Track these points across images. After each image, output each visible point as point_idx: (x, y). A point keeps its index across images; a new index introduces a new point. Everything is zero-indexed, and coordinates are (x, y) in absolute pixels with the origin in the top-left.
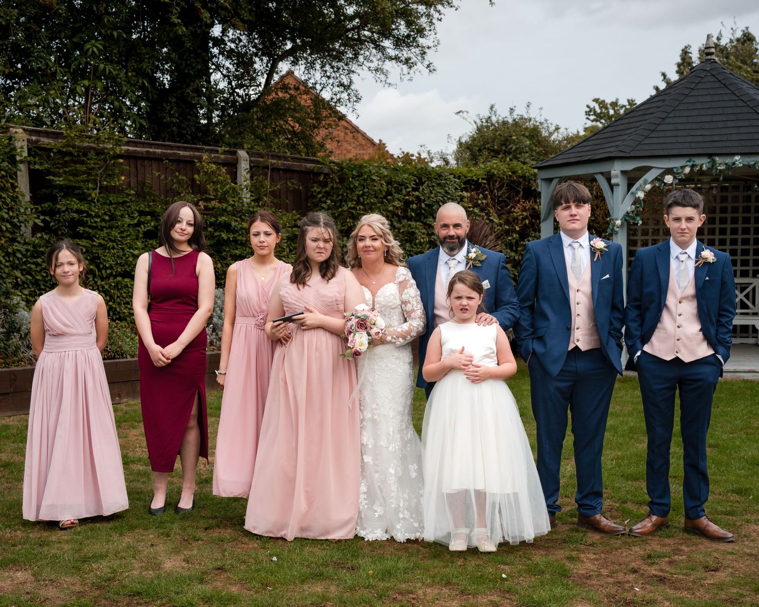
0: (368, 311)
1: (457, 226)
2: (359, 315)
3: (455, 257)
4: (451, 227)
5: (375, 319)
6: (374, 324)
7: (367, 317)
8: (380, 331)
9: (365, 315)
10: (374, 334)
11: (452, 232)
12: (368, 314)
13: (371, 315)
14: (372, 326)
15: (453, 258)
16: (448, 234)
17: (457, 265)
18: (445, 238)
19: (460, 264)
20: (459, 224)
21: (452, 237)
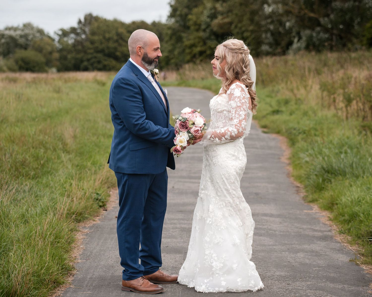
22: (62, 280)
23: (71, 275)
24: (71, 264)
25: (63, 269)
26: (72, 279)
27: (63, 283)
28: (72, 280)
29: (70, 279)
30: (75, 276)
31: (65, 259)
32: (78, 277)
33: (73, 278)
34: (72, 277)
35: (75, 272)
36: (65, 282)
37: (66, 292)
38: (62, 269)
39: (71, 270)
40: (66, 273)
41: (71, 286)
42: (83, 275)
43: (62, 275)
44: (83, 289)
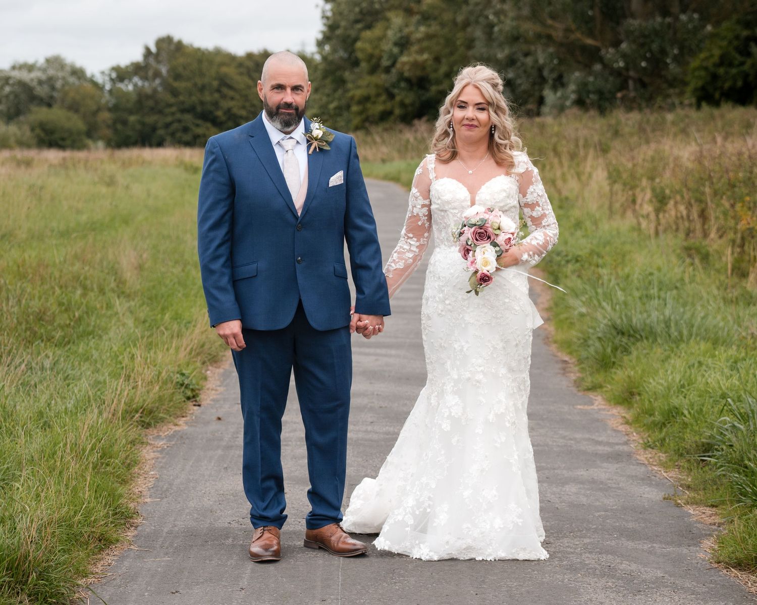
0: (485, 213)
1: (296, 88)
2: (473, 221)
3: (292, 135)
4: (289, 90)
5: (498, 221)
6: (499, 229)
7: (485, 221)
8: (511, 236)
9: (482, 220)
10: (503, 243)
11: (289, 97)
12: (486, 216)
13: (491, 217)
14: (497, 232)
15: (288, 136)
16: (284, 100)
17: (294, 147)
18: (278, 107)
19: (299, 146)
20: (300, 86)
21: (288, 105)
22: (115, 536)
23: (132, 526)
24: (132, 505)
25: (116, 514)
26: (133, 534)
27: (118, 541)
28: (134, 536)
29: (129, 534)
30: (139, 528)
31: (121, 496)
32: (145, 531)
33: (136, 532)
34: (134, 529)
35: (139, 520)
36: (121, 538)
37: (122, 558)
38: (113, 515)
39: (131, 517)
40: (122, 522)
41: (132, 547)
42: (155, 526)
43: (115, 526)
44: (155, 552)
